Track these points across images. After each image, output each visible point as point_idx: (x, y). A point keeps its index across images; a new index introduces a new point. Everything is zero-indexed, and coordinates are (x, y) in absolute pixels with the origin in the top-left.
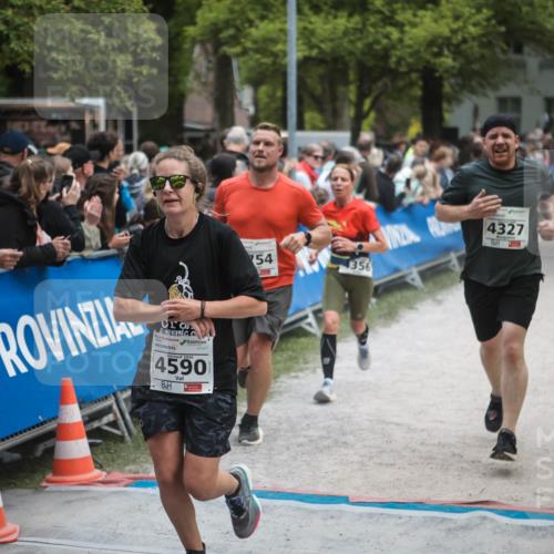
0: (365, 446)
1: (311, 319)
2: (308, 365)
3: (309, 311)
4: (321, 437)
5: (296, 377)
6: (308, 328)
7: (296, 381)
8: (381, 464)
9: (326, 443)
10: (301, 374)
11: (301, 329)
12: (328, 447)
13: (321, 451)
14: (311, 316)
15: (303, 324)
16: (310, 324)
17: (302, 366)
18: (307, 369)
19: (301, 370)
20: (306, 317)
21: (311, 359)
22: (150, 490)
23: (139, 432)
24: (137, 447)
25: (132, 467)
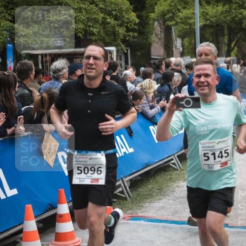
22: (138, 222)
23: (133, 195)
24: (132, 202)
25: (131, 211)
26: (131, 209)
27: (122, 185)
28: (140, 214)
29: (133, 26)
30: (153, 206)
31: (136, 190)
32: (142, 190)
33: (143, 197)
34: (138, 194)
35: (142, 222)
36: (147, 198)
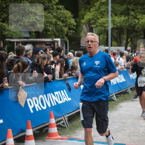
0: (130, 131)
1: (115, 96)
2: (114, 109)
3: (114, 94)
4: (118, 128)
5: (111, 112)
6: (114, 99)
7: (111, 113)
8: (134, 135)
9: (119, 130)
10: (112, 111)
11: (112, 99)
12: (120, 131)
13: (118, 132)
14: (114, 95)
15: (112, 98)
16: (114, 98)
17: (112, 109)
18: (114, 110)
19: (112, 110)
20: (113, 96)
21: (115, 107)
22: (73, 141)
23: (70, 126)
24: (70, 130)
25: (68, 135)
26: (69, 134)
27: (64, 119)
28: (74, 137)
29: (73, 27)
30: (81, 132)
31: (71, 123)
32: (75, 123)
33: (75, 127)
34: (73, 125)
35: (75, 142)
36: (78, 128)
